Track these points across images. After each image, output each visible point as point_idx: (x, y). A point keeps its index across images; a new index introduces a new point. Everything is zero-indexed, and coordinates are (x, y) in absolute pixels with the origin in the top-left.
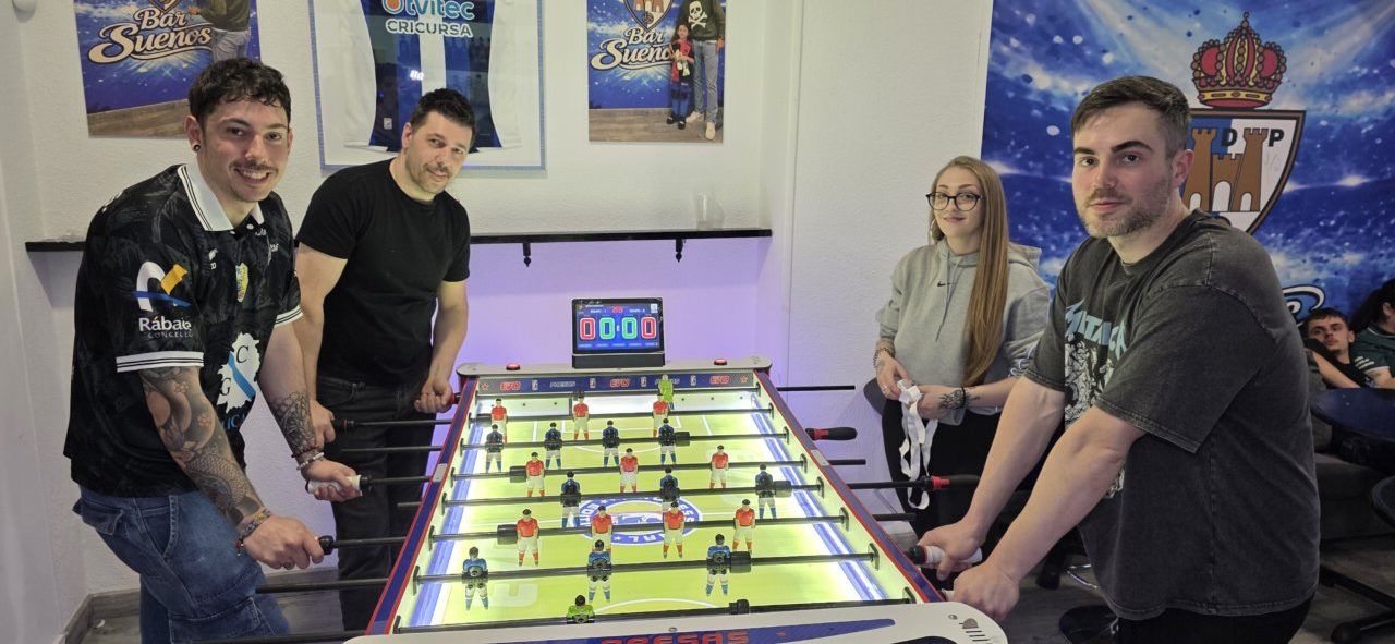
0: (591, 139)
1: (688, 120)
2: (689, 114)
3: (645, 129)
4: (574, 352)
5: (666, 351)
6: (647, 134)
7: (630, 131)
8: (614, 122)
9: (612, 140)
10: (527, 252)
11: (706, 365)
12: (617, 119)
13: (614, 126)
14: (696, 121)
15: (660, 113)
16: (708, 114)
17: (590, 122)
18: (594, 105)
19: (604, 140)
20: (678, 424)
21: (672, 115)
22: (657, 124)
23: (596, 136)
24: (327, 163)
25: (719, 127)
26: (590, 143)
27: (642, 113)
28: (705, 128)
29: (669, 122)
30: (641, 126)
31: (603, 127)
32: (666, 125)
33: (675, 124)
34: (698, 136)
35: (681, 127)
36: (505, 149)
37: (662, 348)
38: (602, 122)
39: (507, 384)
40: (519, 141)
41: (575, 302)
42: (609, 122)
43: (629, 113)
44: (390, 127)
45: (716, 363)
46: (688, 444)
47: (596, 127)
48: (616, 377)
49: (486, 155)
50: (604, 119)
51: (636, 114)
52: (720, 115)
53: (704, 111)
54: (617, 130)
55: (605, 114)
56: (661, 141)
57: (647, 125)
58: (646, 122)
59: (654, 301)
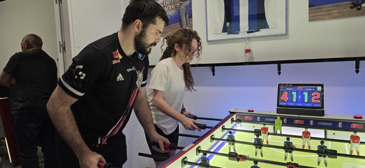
0: (310, 20)
1: (363, 5)
2: (363, 2)
3: (338, 13)
4: (277, 106)
5: (325, 109)
6: (339, 15)
7: (330, 14)
8: (321, 11)
9: (320, 19)
10: (279, 68)
11: (350, 117)
12: (323, 10)
13: (322, 13)
15: (346, 4)
17: (309, 13)
18: (312, 5)
19: (316, 20)
20: (329, 145)
21: (353, 4)
22: (344, 10)
23: (312, 19)
24: (209, 40)
26: (309, 22)
27: (337, 6)
29: (352, 8)
30: (336, 11)
31: (316, 14)
32: (349, 9)
33: (355, 9)
35: (359, 9)
36: (271, 29)
37: (323, 107)
38: (315, 12)
39: (247, 117)
40: (277, 25)
41: (280, 85)
42: (319, 12)
43: (329, 7)
45: (355, 118)
46: (336, 158)
47: (312, 15)
48: (297, 119)
49: (263, 32)
50: (318, 11)
51: (333, 6)
54: (323, 15)
55: (317, 9)
56: (347, 17)
57: (339, 11)
58: (339, 9)
59: (319, 85)
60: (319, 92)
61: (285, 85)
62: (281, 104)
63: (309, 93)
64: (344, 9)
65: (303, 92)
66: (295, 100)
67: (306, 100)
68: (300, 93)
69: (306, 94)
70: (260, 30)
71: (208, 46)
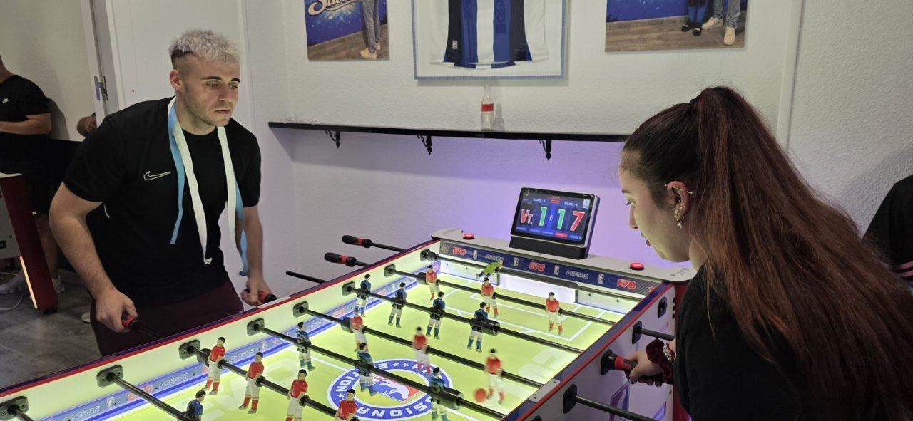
0: (607, 50)
1: (705, 26)
2: (706, 20)
3: (659, 38)
4: (512, 233)
6: (661, 42)
7: (644, 40)
8: (629, 33)
9: (626, 50)
10: (548, 149)
11: (623, 267)
12: (632, 30)
13: (628, 37)
14: (713, 27)
15: (675, 22)
16: (728, 18)
17: (607, 34)
18: (611, 18)
19: (619, 50)
21: (688, 22)
22: (670, 33)
23: (611, 47)
24: (420, 74)
25: (740, 31)
26: (606, 53)
27: (657, 23)
28: (723, 33)
29: (684, 29)
30: (655, 35)
31: (618, 38)
32: (680, 32)
33: (691, 32)
34: (716, 41)
35: (697, 34)
36: (535, 61)
38: (617, 34)
39: (457, 250)
40: (547, 53)
41: (524, 190)
42: (624, 33)
43: (644, 24)
44: (457, 47)
45: (632, 268)
47: (612, 38)
48: (535, 261)
49: (520, 67)
50: (622, 30)
51: (650, 24)
52: (743, 18)
53: (723, 17)
54: (631, 41)
55: (621, 27)
56: (675, 49)
57: (660, 34)
58: (661, 30)
59: (588, 197)
60: (583, 210)
61: (532, 190)
62: (518, 228)
63: (569, 210)
64: (672, 30)
65: (558, 208)
66: (541, 223)
67: (560, 226)
68: (553, 210)
69: (562, 212)
70: (515, 62)
71: (420, 87)
